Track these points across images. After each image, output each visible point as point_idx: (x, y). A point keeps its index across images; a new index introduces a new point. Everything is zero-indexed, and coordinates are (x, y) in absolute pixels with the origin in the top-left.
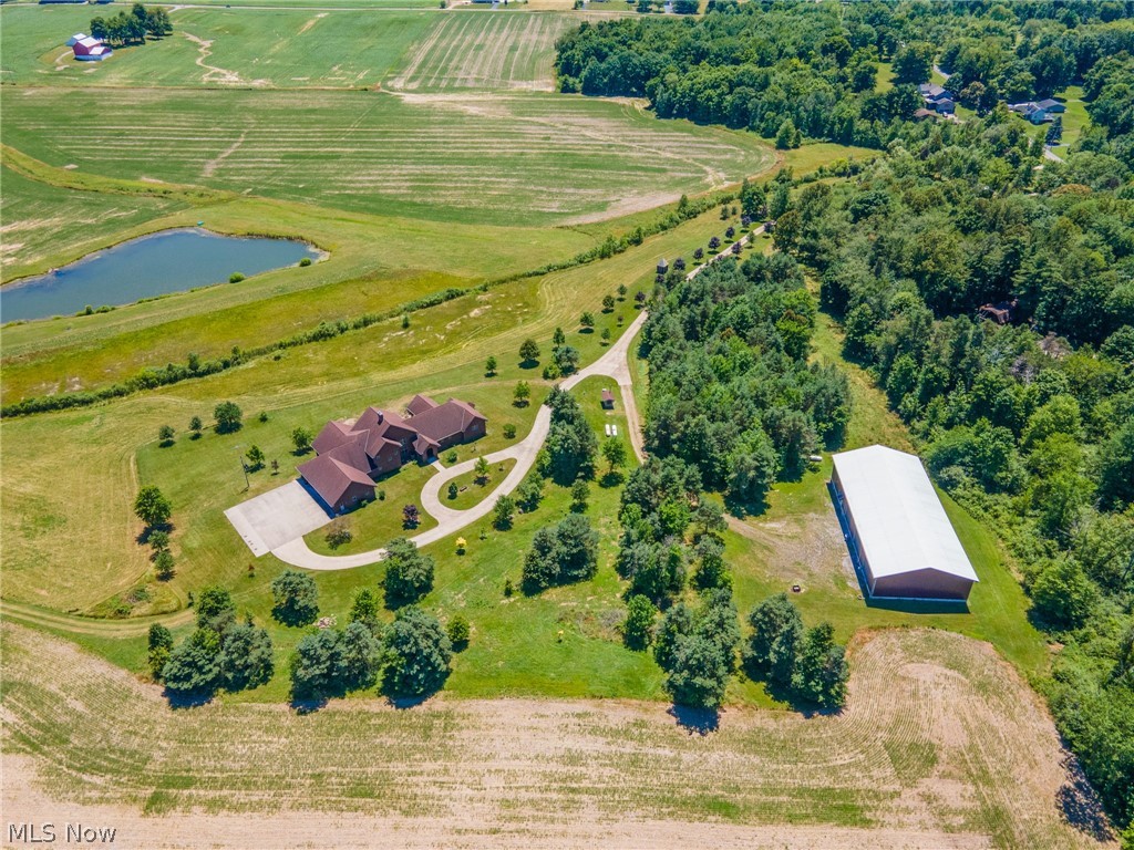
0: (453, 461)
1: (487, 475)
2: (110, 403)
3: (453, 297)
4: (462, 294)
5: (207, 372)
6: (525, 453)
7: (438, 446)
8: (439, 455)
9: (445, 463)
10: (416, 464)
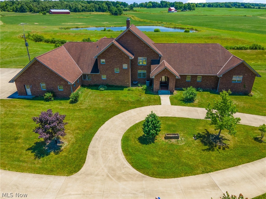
3: (256, 49)
4: (263, 49)
7: (177, 78)
8: (175, 92)
9: (175, 100)
10: (144, 90)
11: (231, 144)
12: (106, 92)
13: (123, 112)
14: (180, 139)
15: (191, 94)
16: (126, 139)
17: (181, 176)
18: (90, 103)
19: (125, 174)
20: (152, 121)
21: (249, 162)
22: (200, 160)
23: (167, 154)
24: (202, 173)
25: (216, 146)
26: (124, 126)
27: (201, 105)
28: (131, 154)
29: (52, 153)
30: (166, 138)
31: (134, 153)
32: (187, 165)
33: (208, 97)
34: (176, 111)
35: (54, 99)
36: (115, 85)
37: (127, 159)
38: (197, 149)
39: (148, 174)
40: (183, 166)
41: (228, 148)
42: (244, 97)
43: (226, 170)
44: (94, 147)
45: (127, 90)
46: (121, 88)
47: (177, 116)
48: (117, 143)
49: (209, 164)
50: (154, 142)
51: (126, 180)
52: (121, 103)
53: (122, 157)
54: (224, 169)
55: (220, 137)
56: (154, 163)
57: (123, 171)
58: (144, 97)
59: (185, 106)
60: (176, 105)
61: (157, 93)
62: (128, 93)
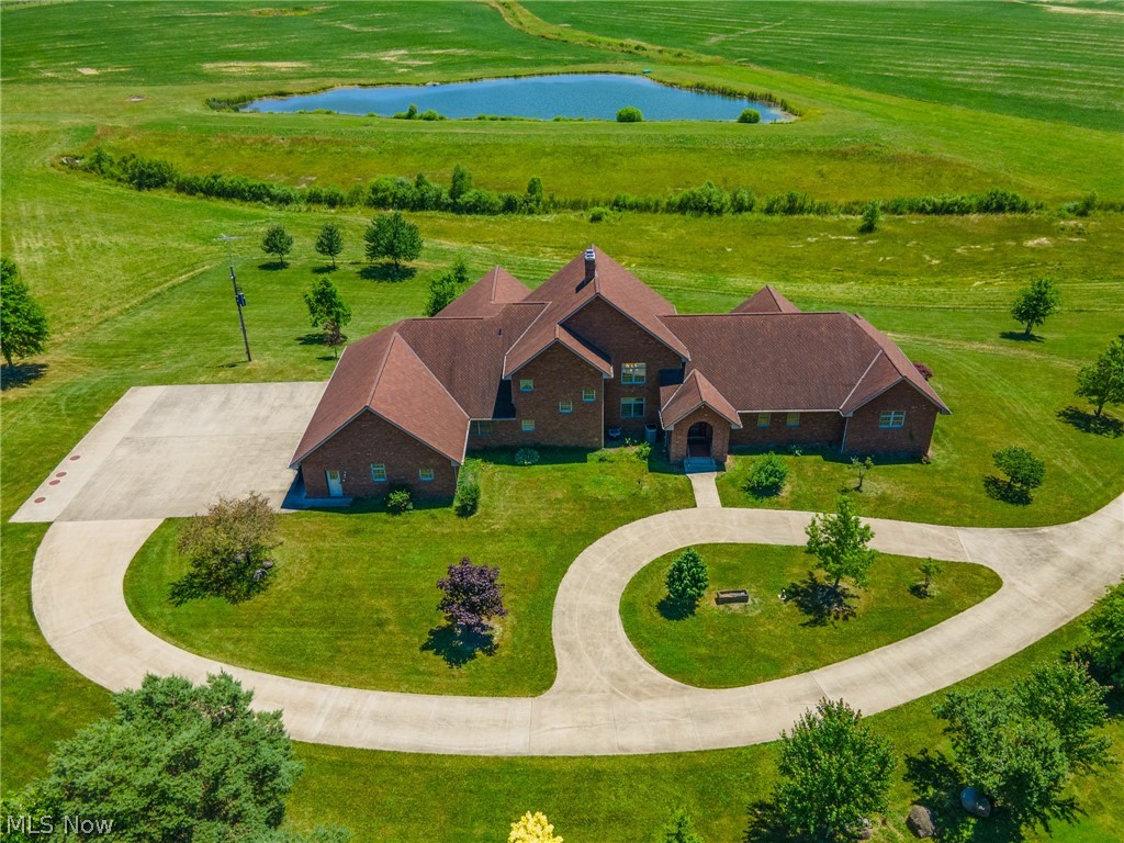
0: (763, 491)
1: (847, 584)
2: (309, 210)
3: (1000, 208)
4: (1025, 209)
5: (473, 209)
6: (1048, 573)
7: (733, 427)
8: (730, 460)
9: (732, 490)
10: (644, 458)
11: (858, 605)
12: (541, 471)
13: (603, 535)
14: (750, 602)
15: (770, 476)
16: (628, 610)
17: (757, 682)
18: (509, 512)
19: (647, 686)
20: (689, 570)
21: (890, 643)
22: (793, 647)
23: (725, 638)
24: (797, 673)
25: (829, 614)
26: (617, 575)
27: (797, 502)
28: (649, 644)
29: (479, 653)
30: (719, 601)
31: (655, 641)
32: (767, 659)
33: (816, 475)
34: (735, 524)
35: (415, 508)
36: (560, 445)
37: (642, 655)
38: (788, 623)
39: (691, 682)
40: (759, 661)
41: (854, 614)
42: (910, 466)
43: (843, 662)
44: (563, 633)
45: (597, 458)
46: (577, 453)
47: (739, 540)
48: (611, 619)
49: (813, 654)
50: (693, 613)
51: (650, 698)
52: (591, 508)
53: (630, 650)
54: (841, 660)
55: (839, 590)
56: (701, 659)
57: (642, 680)
58: (650, 483)
59: (757, 507)
60: (734, 505)
61: (680, 468)
62: (601, 472)
